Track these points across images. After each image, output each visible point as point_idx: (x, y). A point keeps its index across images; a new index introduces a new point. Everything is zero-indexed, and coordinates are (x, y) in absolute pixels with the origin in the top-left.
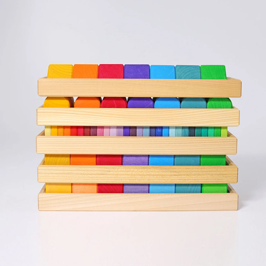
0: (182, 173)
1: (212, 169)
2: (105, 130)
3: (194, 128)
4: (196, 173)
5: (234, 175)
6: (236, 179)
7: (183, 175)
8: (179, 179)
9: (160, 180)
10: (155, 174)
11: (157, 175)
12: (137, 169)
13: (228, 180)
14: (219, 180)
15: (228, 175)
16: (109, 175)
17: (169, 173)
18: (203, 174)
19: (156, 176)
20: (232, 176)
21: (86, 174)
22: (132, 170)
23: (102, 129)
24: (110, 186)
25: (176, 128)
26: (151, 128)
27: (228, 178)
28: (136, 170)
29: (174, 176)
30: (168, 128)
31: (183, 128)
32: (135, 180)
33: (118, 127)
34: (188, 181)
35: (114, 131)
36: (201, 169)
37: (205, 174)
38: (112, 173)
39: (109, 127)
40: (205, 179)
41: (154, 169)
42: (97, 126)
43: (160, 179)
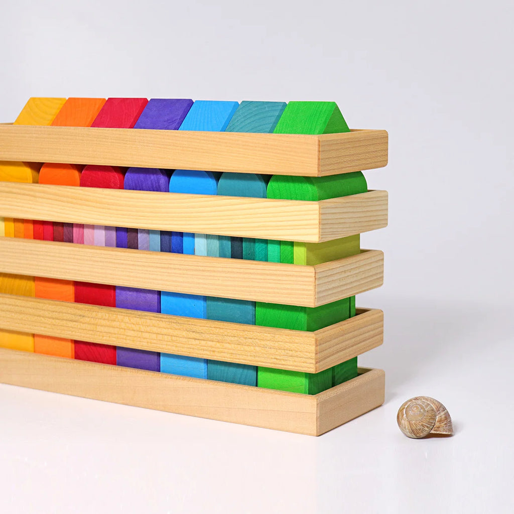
0: (208, 336)
1: (265, 334)
2: (87, 231)
3: (241, 239)
4: (233, 339)
5: (308, 354)
6: (312, 363)
7: (210, 341)
8: (202, 348)
9: (169, 345)
10: (159, 333)
11: (162, 334)
12: (129, 316)
13: (295, 364)
14: (278, 362)
15: (297, 351)
16: (83, 323)
17: (184, 333)
18: (247, 344)
19: (161, 336)
20: (305, 356)
21: (47, 317)
22: (120, 317)
23: (81, 229)
24: (92, 347)
25: (208, 236)
26: (163, 233)
27: (296, 359)
28: (127, 319)
29: (194, 340)
30: (193, 235)
31: (220, 238)
32: (126, 339)
33: (107, 228)
34: (219, 355)
35: (101, 235)
36: (244, 331)
37: (251, 345)
38: (87, 320)
39: (93, 227)
40: (251, 356)
41: (157, 322)
42: (73, 224)
43: (169, 343)
